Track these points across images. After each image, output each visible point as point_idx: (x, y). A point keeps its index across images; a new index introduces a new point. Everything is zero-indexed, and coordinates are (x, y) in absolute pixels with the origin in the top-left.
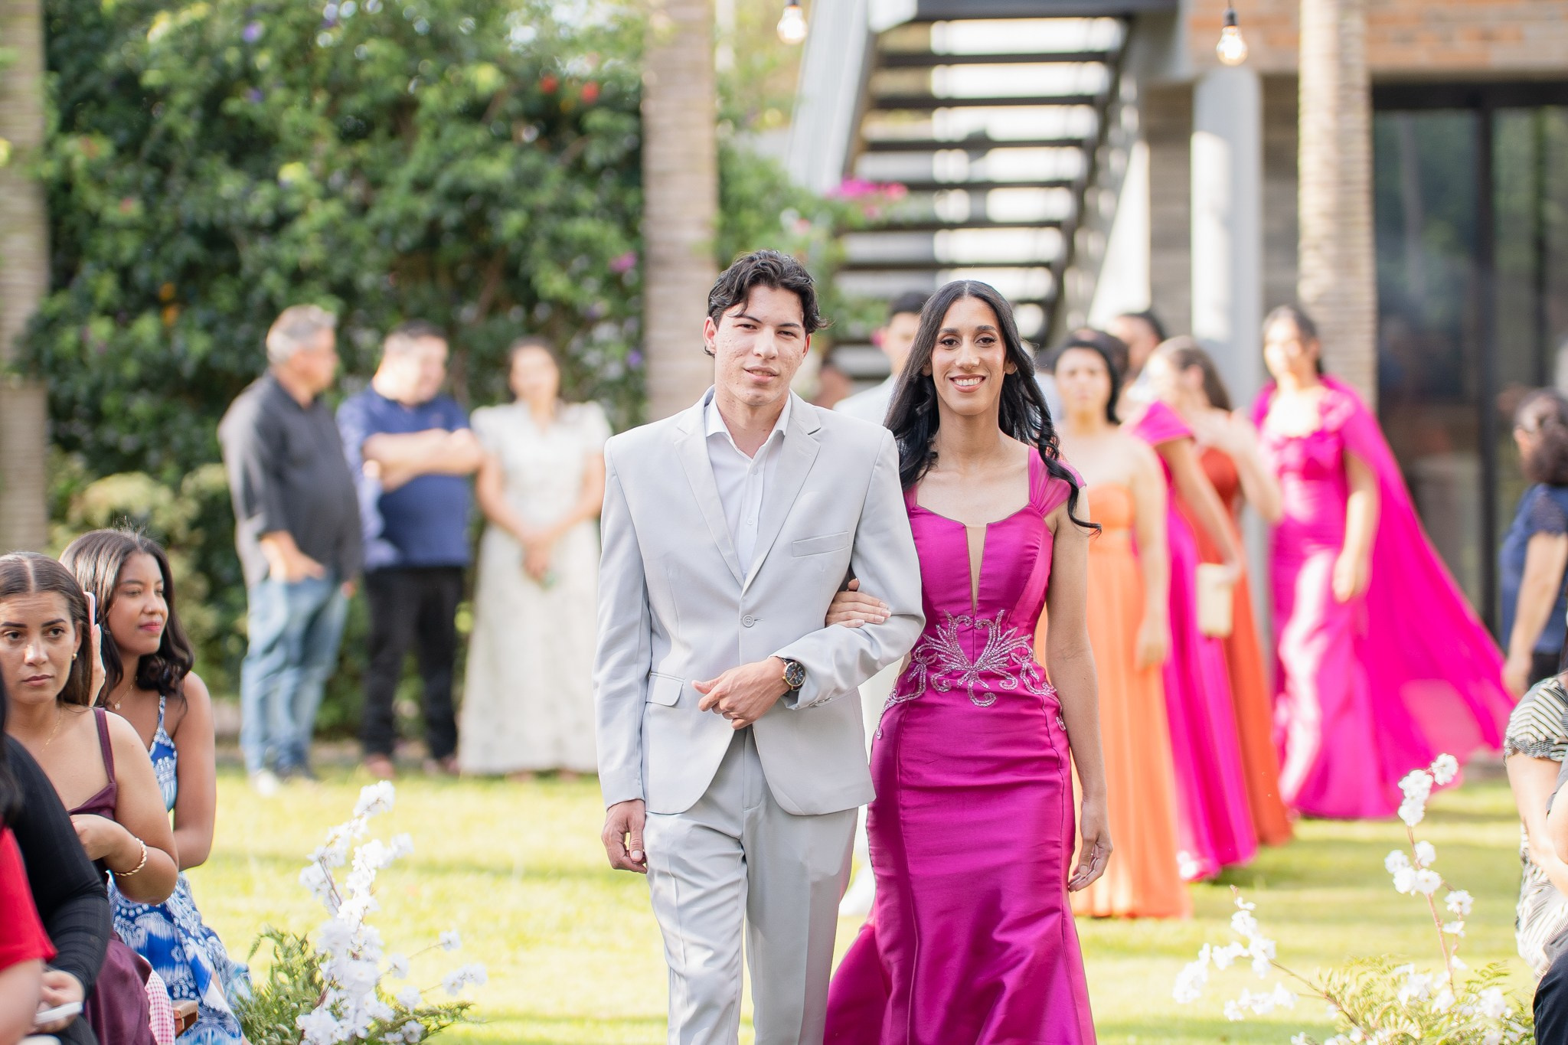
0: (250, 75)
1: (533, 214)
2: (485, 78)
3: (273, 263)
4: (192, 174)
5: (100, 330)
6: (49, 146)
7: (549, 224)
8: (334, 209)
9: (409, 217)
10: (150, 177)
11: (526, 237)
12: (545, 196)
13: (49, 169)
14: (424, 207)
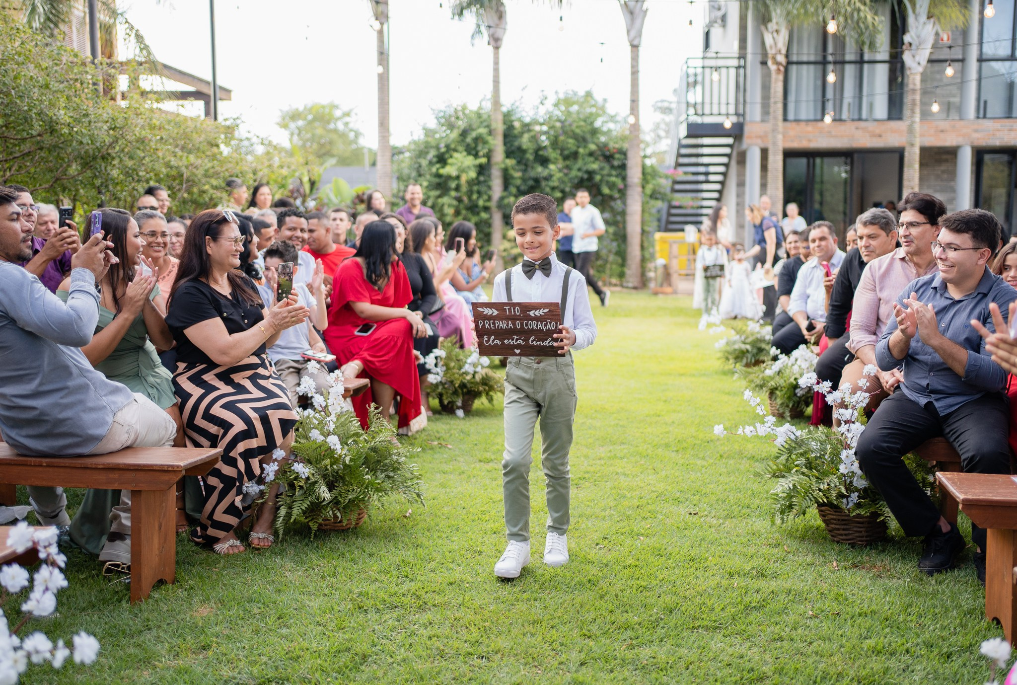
0: (545, 147)
1: (603, 176)
2: (593, 147)
3: (547, 185)
4: (533, 168)
5: (512, 199)
6: (503, 162)
7: (606, 178)
8: (561, 175)
9: (576, 177)
10: (523, 167)
11: (601, 181)
12: (605, 172)
13: (503, 166)
14: (580, 174)
